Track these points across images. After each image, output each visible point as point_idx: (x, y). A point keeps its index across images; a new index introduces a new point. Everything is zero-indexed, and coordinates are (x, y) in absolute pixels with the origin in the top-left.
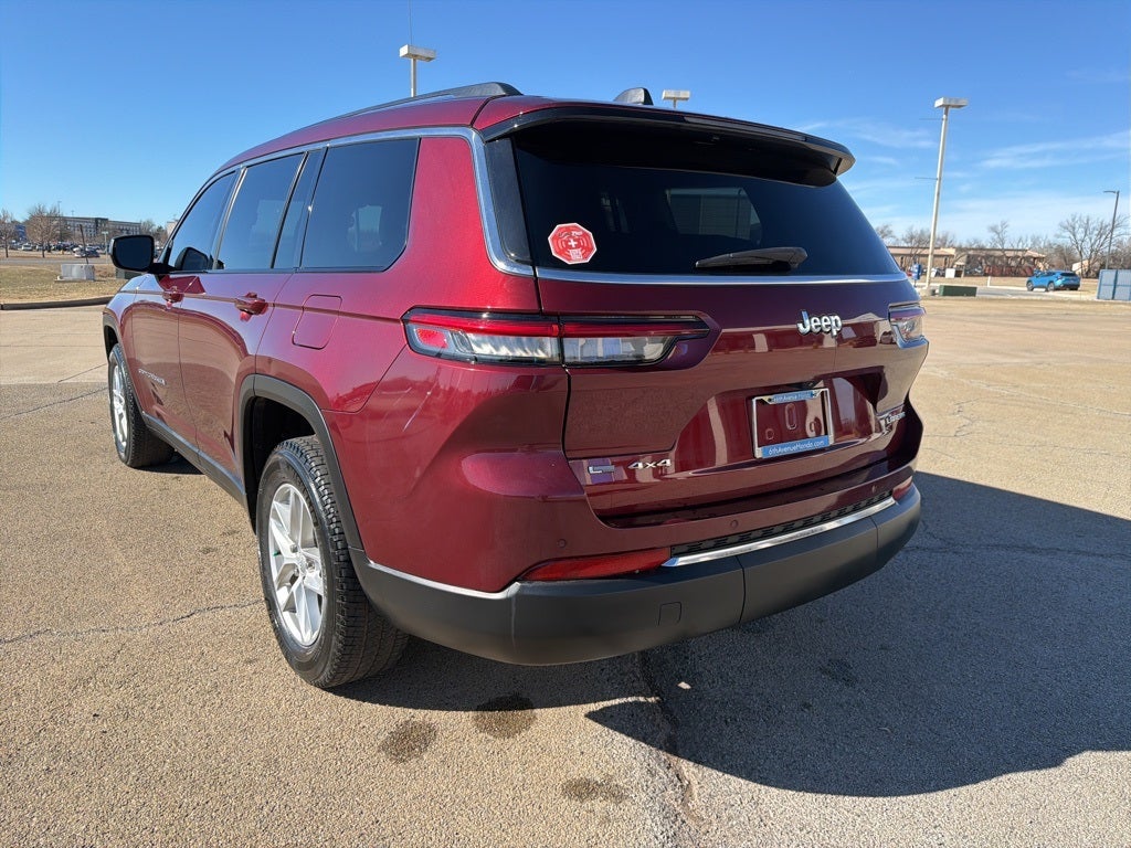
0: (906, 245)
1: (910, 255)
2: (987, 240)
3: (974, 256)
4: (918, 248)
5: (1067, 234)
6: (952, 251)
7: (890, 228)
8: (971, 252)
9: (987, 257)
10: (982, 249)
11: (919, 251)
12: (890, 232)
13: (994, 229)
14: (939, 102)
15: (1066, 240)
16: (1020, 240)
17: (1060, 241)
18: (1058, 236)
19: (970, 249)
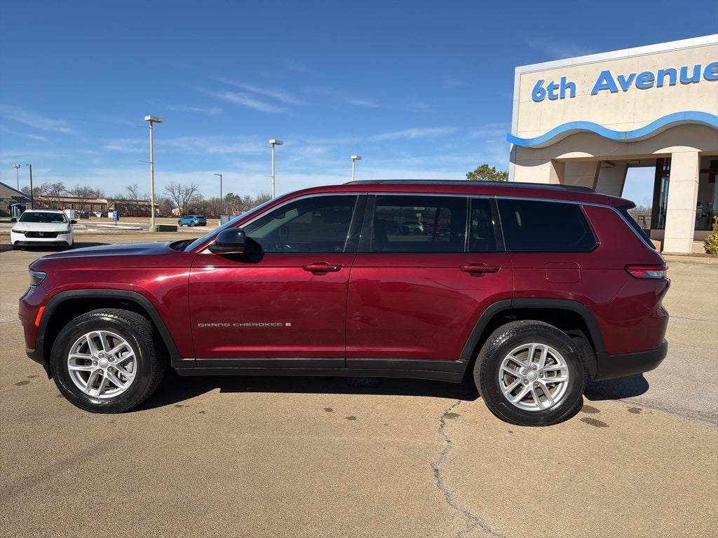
0: (72, 196)
1: (79, 203)
2: (126, 195)
3: (120, 204)
4: (84, 198)
5: (170, 193)
6: (105, 201)
7: (64, 185)
8: (118, 202)
9: (128, 205)
10: (125, 200)
11: (85, 200)
12: (63, 187)
13: (130, 189)
14: (148, 118)
15: (169, 196)
16: (146, 196)
17: (167, 197)
18: (165, 194)
19: (117, 200)
